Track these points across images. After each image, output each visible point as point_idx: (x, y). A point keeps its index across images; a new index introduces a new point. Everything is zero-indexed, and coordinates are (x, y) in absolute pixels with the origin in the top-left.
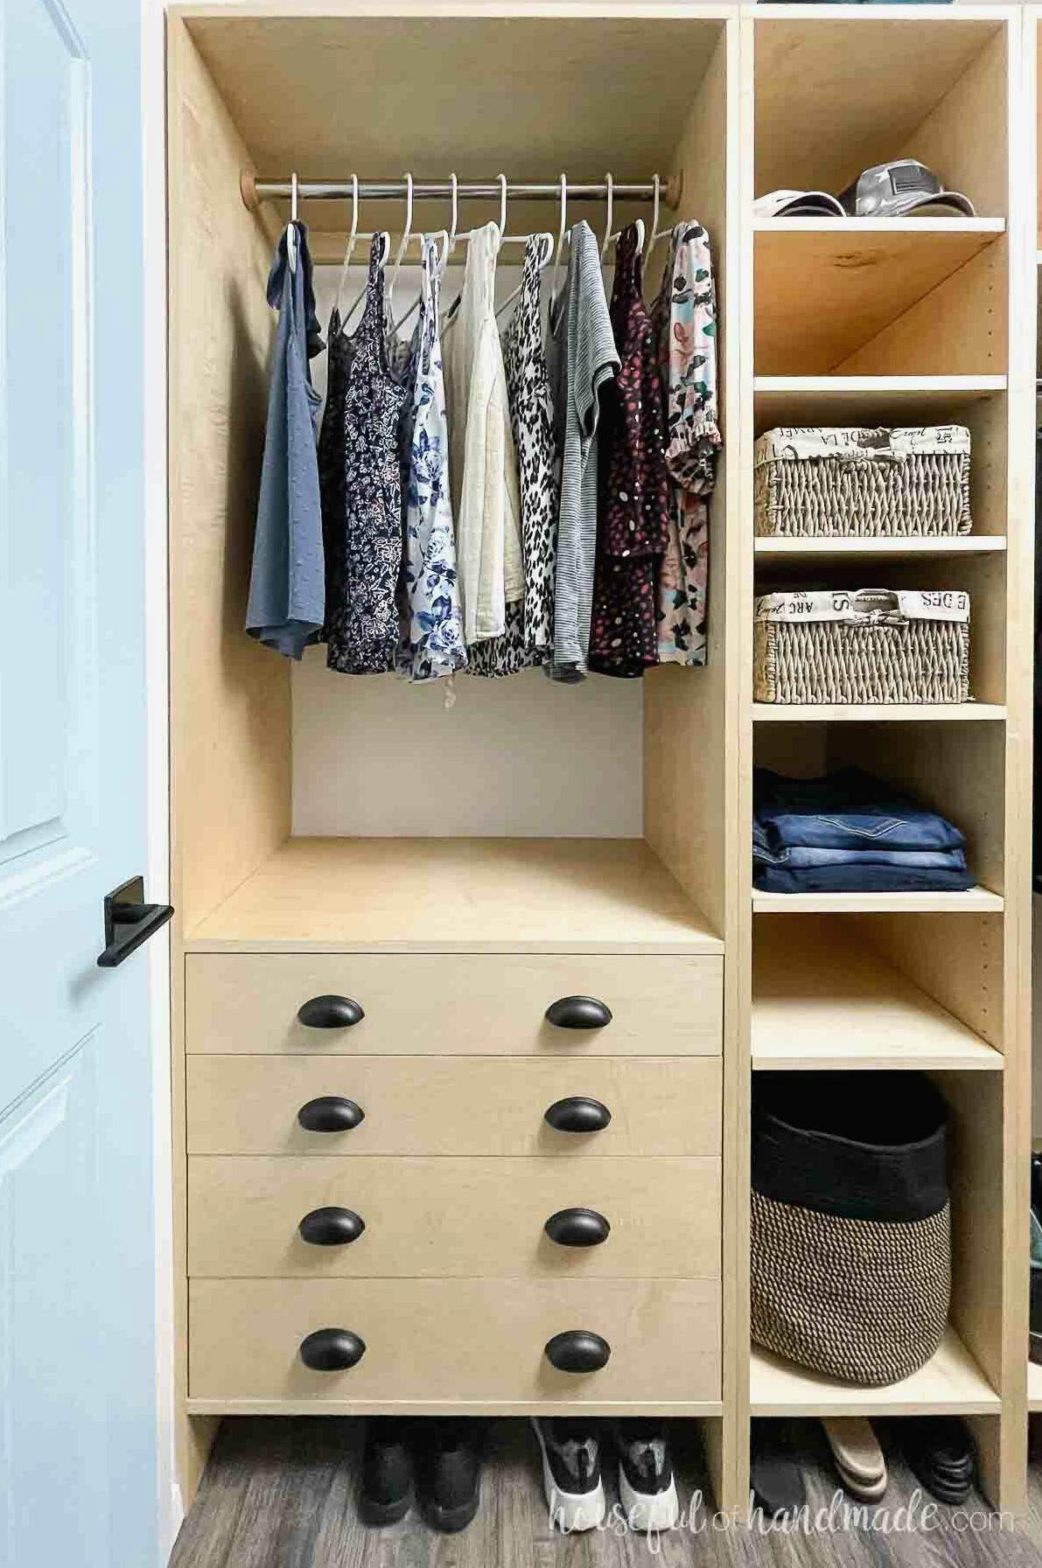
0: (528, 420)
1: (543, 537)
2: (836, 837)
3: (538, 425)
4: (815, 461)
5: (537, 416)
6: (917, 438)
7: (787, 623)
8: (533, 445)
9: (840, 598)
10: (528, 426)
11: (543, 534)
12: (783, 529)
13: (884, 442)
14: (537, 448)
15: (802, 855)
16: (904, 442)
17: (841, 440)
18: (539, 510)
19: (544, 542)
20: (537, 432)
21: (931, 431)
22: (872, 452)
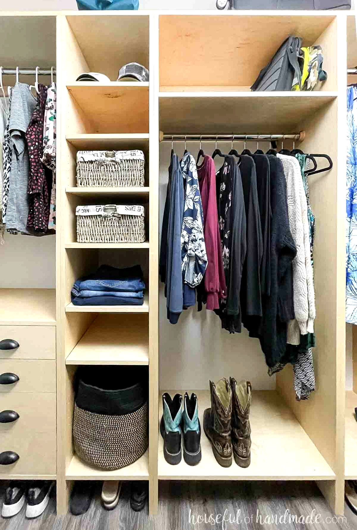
0: (4, 149)
1: (7, 187)
2: (99, 287)
3: (7, 151)
4: (91, 162)
5: (7, 148)
6: (124, 154)
7: (82, 216)
8: (6, 157)
9: (98, 208)
10: (4, 151)
11: (7, 186)
12: (81, 184)
13: (114, 155)
14: (7, 158)
15: (86, 293)
16: (120, 155)
17: (99, 155)
18: (6, 179)
19: (7, 189)
20: (7, 153)
21: (129, 152)
22: (109, 159)
